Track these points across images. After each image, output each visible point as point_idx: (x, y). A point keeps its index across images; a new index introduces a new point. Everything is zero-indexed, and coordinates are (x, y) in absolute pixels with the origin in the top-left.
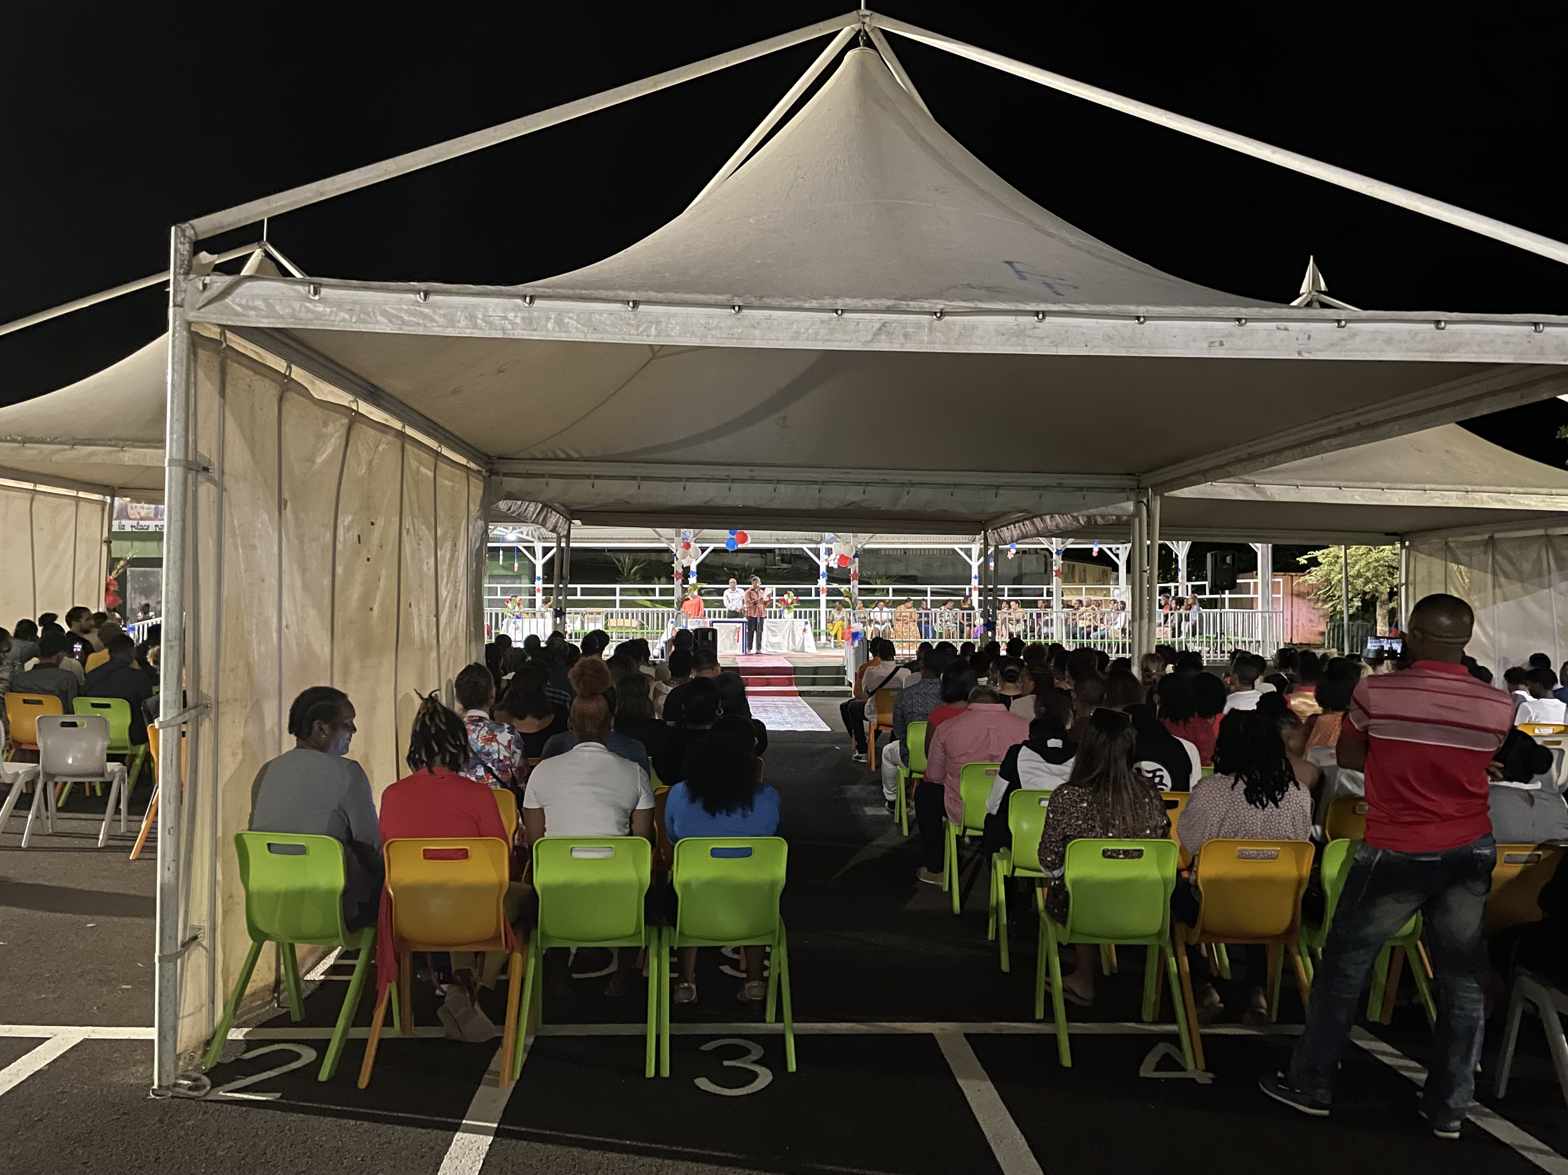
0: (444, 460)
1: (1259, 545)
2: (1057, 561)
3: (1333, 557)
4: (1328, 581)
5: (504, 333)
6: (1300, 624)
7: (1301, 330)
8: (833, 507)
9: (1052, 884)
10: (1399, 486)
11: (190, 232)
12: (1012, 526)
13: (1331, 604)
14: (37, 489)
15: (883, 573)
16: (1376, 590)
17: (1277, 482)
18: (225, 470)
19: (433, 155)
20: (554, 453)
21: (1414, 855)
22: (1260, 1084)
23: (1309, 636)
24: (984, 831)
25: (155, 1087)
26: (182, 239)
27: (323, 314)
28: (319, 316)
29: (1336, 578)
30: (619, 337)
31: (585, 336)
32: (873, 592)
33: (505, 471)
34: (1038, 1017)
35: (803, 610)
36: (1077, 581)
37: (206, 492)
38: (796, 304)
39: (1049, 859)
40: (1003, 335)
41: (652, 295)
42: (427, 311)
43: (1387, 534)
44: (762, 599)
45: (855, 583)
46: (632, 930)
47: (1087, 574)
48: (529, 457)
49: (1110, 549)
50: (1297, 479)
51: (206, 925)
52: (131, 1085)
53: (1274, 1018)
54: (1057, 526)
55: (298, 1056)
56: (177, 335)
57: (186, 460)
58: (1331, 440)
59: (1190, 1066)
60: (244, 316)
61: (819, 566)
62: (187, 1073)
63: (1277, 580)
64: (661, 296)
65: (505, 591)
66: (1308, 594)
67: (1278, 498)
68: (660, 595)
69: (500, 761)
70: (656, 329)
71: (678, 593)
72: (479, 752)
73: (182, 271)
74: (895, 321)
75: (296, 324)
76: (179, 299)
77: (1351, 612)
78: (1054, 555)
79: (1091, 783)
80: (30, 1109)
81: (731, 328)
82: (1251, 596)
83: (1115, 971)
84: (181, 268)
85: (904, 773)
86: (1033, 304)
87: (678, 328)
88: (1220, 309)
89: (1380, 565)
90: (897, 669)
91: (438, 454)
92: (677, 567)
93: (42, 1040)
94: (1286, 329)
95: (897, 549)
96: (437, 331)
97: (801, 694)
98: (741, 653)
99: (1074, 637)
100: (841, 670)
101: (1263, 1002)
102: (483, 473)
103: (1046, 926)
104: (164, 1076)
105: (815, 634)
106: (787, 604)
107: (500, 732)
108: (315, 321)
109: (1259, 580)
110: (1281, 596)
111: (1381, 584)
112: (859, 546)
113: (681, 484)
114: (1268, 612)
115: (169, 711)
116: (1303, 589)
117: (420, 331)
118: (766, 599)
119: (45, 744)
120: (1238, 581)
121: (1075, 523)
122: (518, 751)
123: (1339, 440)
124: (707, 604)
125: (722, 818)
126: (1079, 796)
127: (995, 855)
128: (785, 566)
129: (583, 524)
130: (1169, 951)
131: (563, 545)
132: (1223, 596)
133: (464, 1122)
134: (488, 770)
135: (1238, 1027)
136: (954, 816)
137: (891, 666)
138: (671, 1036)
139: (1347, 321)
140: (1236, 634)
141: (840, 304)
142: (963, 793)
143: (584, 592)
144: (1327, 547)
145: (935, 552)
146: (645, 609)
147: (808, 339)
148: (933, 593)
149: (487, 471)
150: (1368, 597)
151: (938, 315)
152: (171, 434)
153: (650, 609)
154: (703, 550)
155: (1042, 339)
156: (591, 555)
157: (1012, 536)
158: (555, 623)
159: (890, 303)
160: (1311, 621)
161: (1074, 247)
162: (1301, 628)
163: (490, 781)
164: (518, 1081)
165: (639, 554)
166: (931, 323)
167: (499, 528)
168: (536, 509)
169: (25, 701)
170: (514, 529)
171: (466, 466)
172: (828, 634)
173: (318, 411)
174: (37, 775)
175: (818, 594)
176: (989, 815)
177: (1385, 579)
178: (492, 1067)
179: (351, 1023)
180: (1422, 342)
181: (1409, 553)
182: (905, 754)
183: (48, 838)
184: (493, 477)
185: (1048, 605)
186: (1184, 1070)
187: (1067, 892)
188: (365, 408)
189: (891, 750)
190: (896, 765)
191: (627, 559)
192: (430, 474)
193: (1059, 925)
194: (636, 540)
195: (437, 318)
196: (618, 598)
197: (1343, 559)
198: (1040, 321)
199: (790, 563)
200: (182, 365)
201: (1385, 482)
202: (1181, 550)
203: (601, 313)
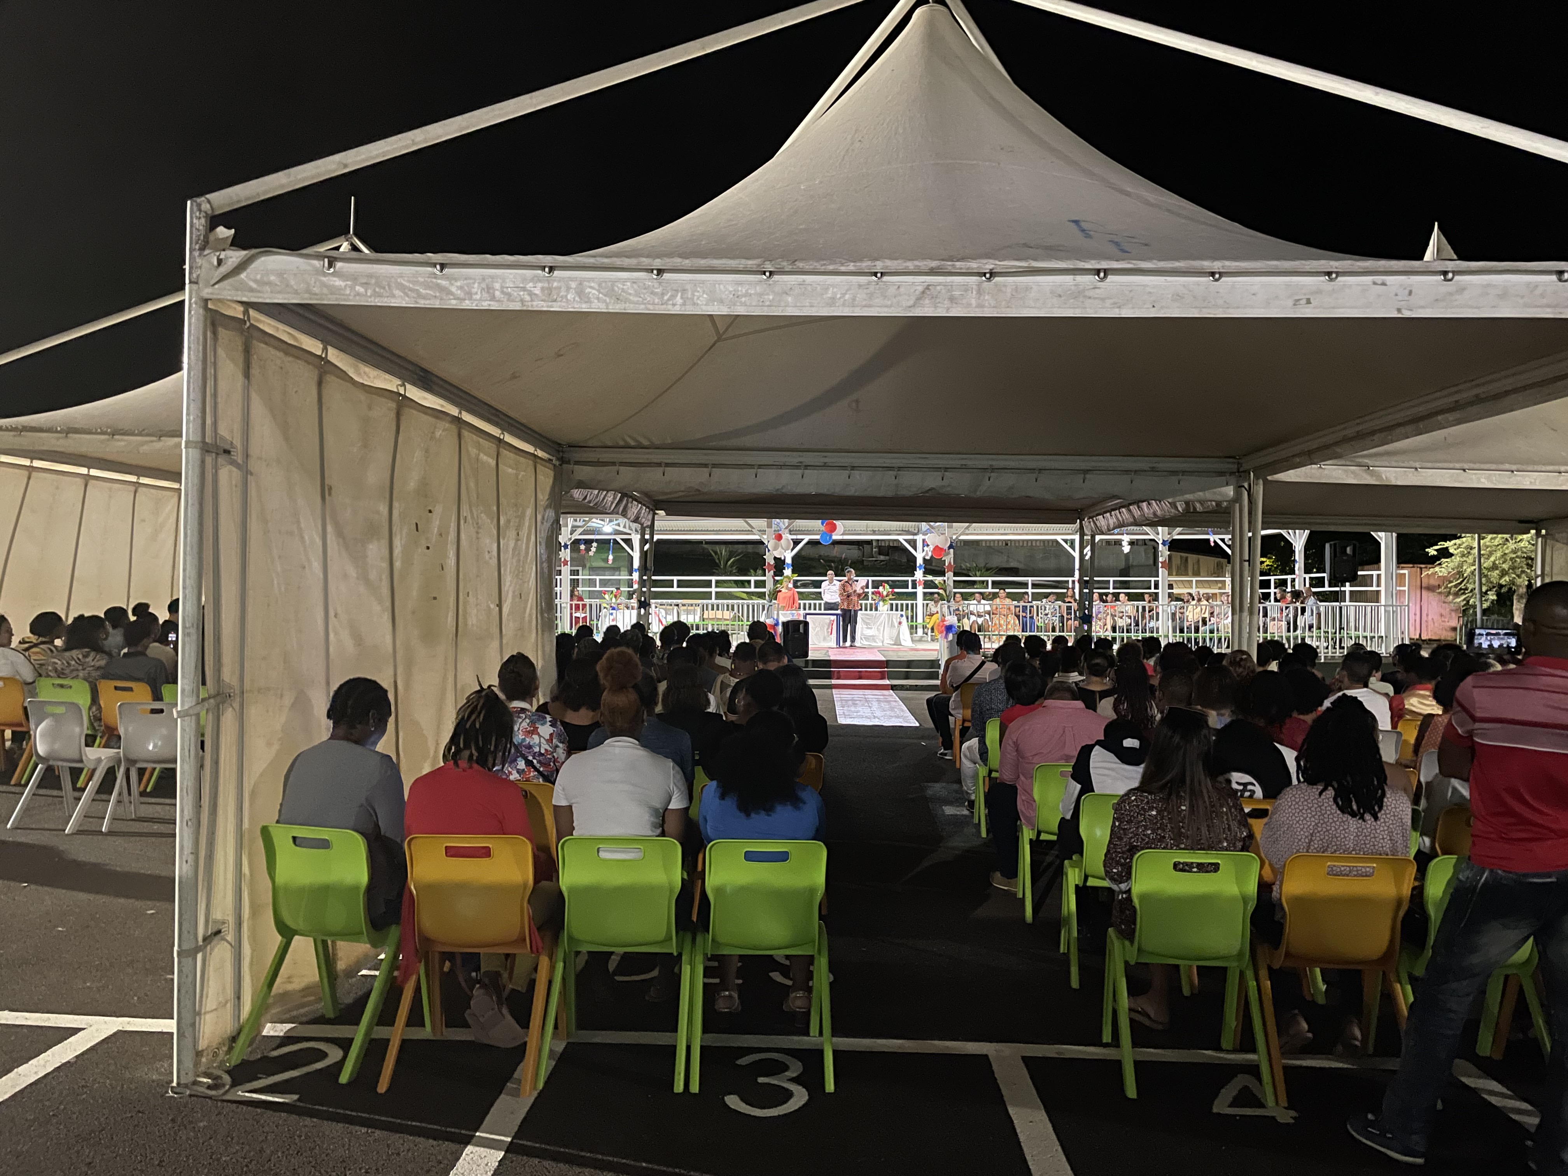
0: (507, 447)
1: (1382, 534)
2: (1164, 553)
3: (1466, 548)
4: (1460, 573)
5: (523, 305)
6: (1430, 618)
7: (1401, 285)
8: (910, 494)
9: (1120, 897)
10: (1530, 468)
11: (206, 207)
12: (1108, 514)
13: (1463, 597)
14: (141, 481)
15: (982, 565)
16: (1513, 582)
17: (1394, 464)
18: (251, 452)
19: (464, 124)
20: (624, 440)
21: (1526, 875)
22: (1349, 1127)
23: (1439, 632)
24: (1059, 835)
25: (174, 1084)
26: (198, 214)
27: (339, 289)
28: (333, 290)
29: (1469, 570)
30: (643, 306)
31: (607, 305)
32: (972, 584)
33: (577, 459)
34: (1104, 1041)
35: (899, 602)
36: (1190, 573)
37: (228, 475)
38: (831, 268)
39: (1115, 870)
40: (1060, 296)
41: (677, 262)
42: (443, 283)
43: (1521, 522)
44: (855, 591)
45: (950, 574)
46: (662, 935)
47: (1201, 565)
48: (600, 444)
49: (1223, 540)
50: (1415, 461)
51: (231, 919)
52: (153, 1081)
53: (1371, 1050)
54: (1155, 514)
55: (324, 1055)
56: (193, 313)
57: (203, 442)
58: (1447, 415)
59: (1270, 1101)
60: (259, 292)
61: (916, 558)
62: (210, 1071)
63: (1402, 572)
64: (687, 263)
65: (603, 583)
66: (1439, 587)
67: (1394, 482)
68: (755, 587)
69: (541, 754)
70: (682, 298)
71: (770, 585)
72: (520, 744)
73: (197, 247)
74: (940, 284)
75: (311, 299)
76: (195, 276)
77: (1485, 606)
78: (1161, 546)
79: (1162, 788)
80: (47, 1103)
81: (761, 295)
82: (1374, 588)
83: (1196, 991)
84: (197, 243)
85: (983, 771)
86: (1093, 262)
87: (705, 296)
88: (1308, 262)
89: (1517, 557)
90: (983, 663)
91: (500, 440)
92: (769, 559)
93: (76, 1031)
94: (1384, 284)
95: (998, 541)
96: (453, 304)
97: (893, 688)
98: (835, 646)
99: (1182, 631)
100: (934, 663)
101: (1358, 1033)
102: (554, 462)
103: (1112, 941)
104: (183, 1073)
105: (911, 627)
106: (883, 596)
107: (542, 725)
108: (329, 296)
109: (1382, 572)
110: (1406, 588)
111: (1519, 576)
112: (954, 537)
113: (753, 471)
114: (1393, 606)
115: (186, 699)
116: (1433, 582)
117: (437, 304)
118: (859, 591)
119: (126, 730)
120: (1360, 573)
121: (1173, 511)
122: (561, 745)
123: (1457, 415)
124: (802, 596)
125: (759, 819)
126: (1148, 802)
127: (1066, 862)
128: (882, 558)
129: (667, 515)
130: (1249, 974)
131: (647, 537)
132: (1343, 589)
133: (477, 1134)
134: (529, 763)
135: (1329, 1059)
136: (1026, 818)
137: (978, 659)
138: (702, 1047)
139: (1454, 273)
140: (1356, 629)
141: (879, 266)
142: (1036, 796)
143: (681, 584)
144: (1460, 537)
145: (1038, 544)
146: (741, 601)
147: (844, 305)
148: (1035, 586)
149: (558, 459)
150: (1504, 590)
151: (988, 276)
152: (188, 414)
153: (745, 601)
154: (796, 543)
155: (1103, 300)
156: (688, 547)
157: (1108, 525)
158: (639, 614)
159: (934, 264)
160: (1442, 615)
161: (1152, 205)
162: (1430, 623)
163: (532, 774)
164: (541, 1091)
165: (736, 546)
166: (979, 285)
167: (594, 520)
168: (614, 498)
169: (116, 688)
170: (611, 521)
171: (533, 455)
172: (924, 627)
173: (362, 396)
174: (119, 762)
175: (914, 586)
176: (1063, 819)
177: (1523, 572)
178: (516, 1075)
179: (375, 1021)
180: (1542, 296)
181: (1546, 542)
182: (983, 752)
183: (131, 823)
184: (564, 466)
185: (1155, 597)
186: (1262, 1106)
187: (1134, 907)
188: (414, 393)
189: (969, 748)
190: (975, 763)
191: (724, 551)
192: (493, 463)
193: (1127, 943)
194: (732, 532)
195: (453, 289)
196: (714, 590)
197: (1476, 551)
198: (1102, 280)
199: (888, 555)
200: (198, 343)
201: (1515, 464)
202: (1298, 540)
203: (625, 281)
